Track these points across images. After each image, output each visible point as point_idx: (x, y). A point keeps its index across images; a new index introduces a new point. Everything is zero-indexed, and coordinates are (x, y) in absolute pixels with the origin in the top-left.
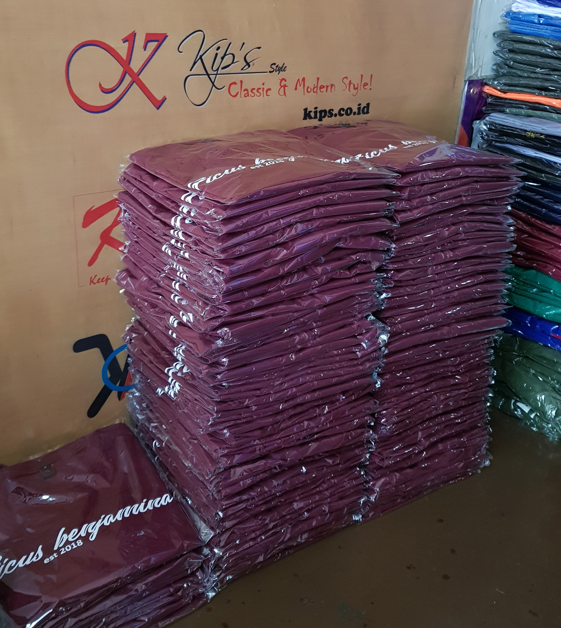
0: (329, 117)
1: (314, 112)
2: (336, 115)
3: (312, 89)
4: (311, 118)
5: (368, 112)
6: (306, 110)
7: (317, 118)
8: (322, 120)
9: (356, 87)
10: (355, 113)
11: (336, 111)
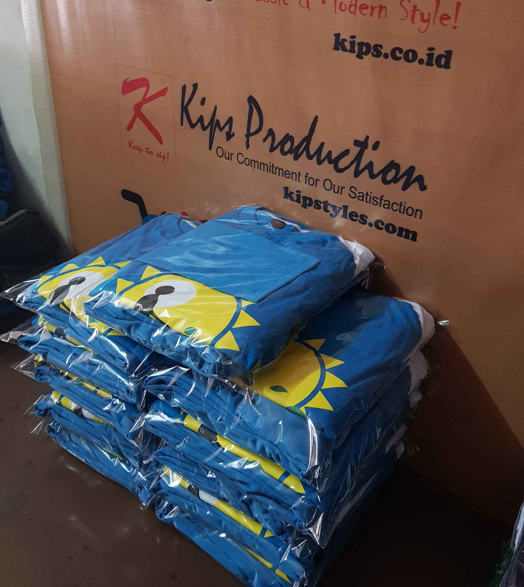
0: (373, 55)
1: (350, 42)
2: (386, 56)
3: (348, 7)
4: (344, 49)
5: (447, 66)
6: (337, 35)
7: (354, 52)
8: (362, 58)
9: (426, 17)
10: (421, 62)
11: (387, 49)
